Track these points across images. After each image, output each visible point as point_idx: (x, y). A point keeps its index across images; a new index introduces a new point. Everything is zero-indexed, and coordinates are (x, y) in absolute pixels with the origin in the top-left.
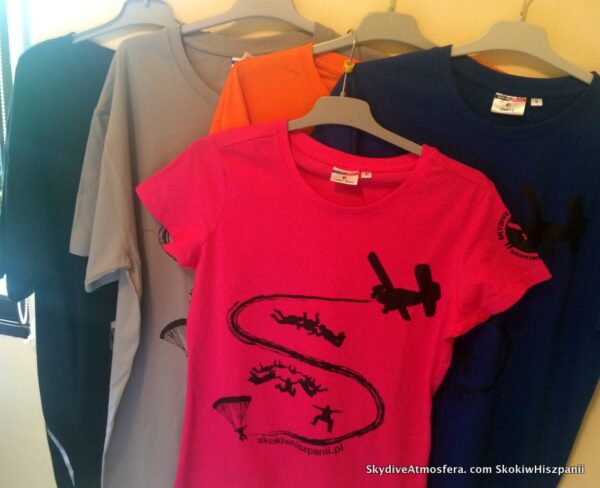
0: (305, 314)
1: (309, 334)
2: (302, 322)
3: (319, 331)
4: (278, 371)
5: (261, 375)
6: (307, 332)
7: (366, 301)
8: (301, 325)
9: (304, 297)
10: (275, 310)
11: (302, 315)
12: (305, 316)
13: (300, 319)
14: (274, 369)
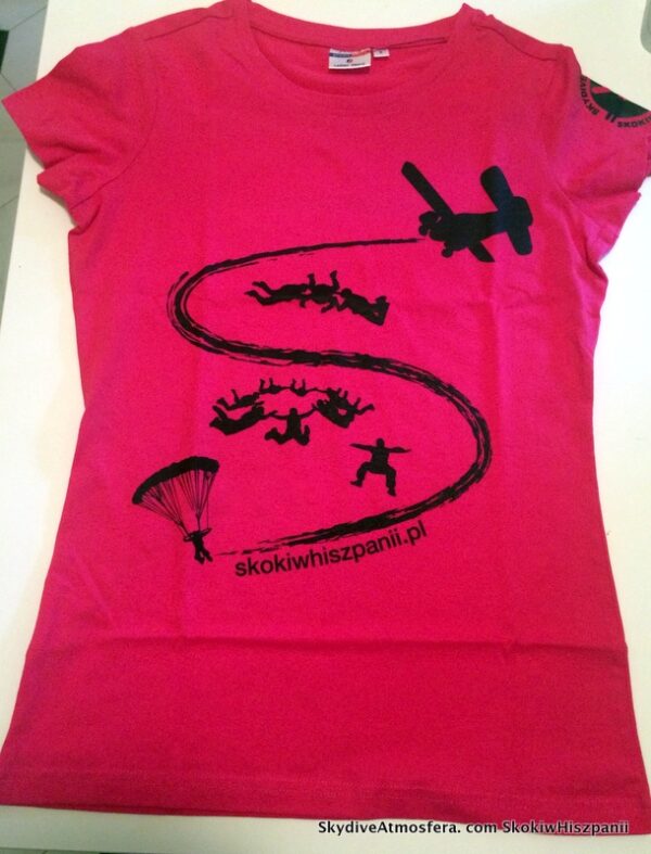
0: (311, 276)
1: (324, 310)
2: (308, 292)
3: (341, 301)
4: (269, 403)
5: (236, 415)
6: (320, 307)
7: (413, 240)
8: (308, 297)
9: (305, 249)
10: (255, 284)
11: (307, 281)
12: (313, 281)
13: (303, 287)
14: (261, 398)
